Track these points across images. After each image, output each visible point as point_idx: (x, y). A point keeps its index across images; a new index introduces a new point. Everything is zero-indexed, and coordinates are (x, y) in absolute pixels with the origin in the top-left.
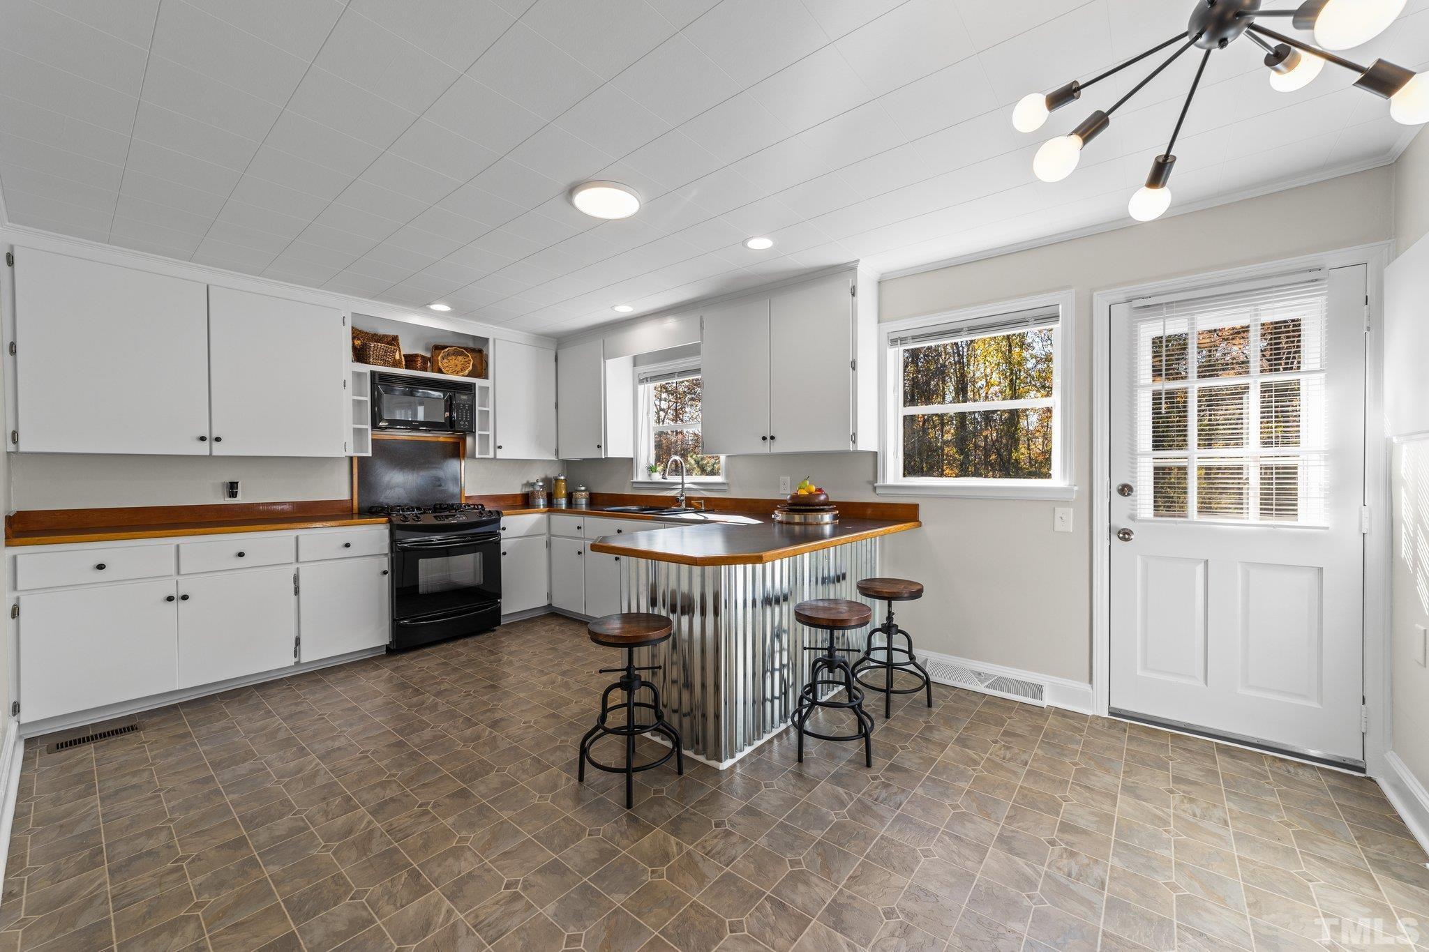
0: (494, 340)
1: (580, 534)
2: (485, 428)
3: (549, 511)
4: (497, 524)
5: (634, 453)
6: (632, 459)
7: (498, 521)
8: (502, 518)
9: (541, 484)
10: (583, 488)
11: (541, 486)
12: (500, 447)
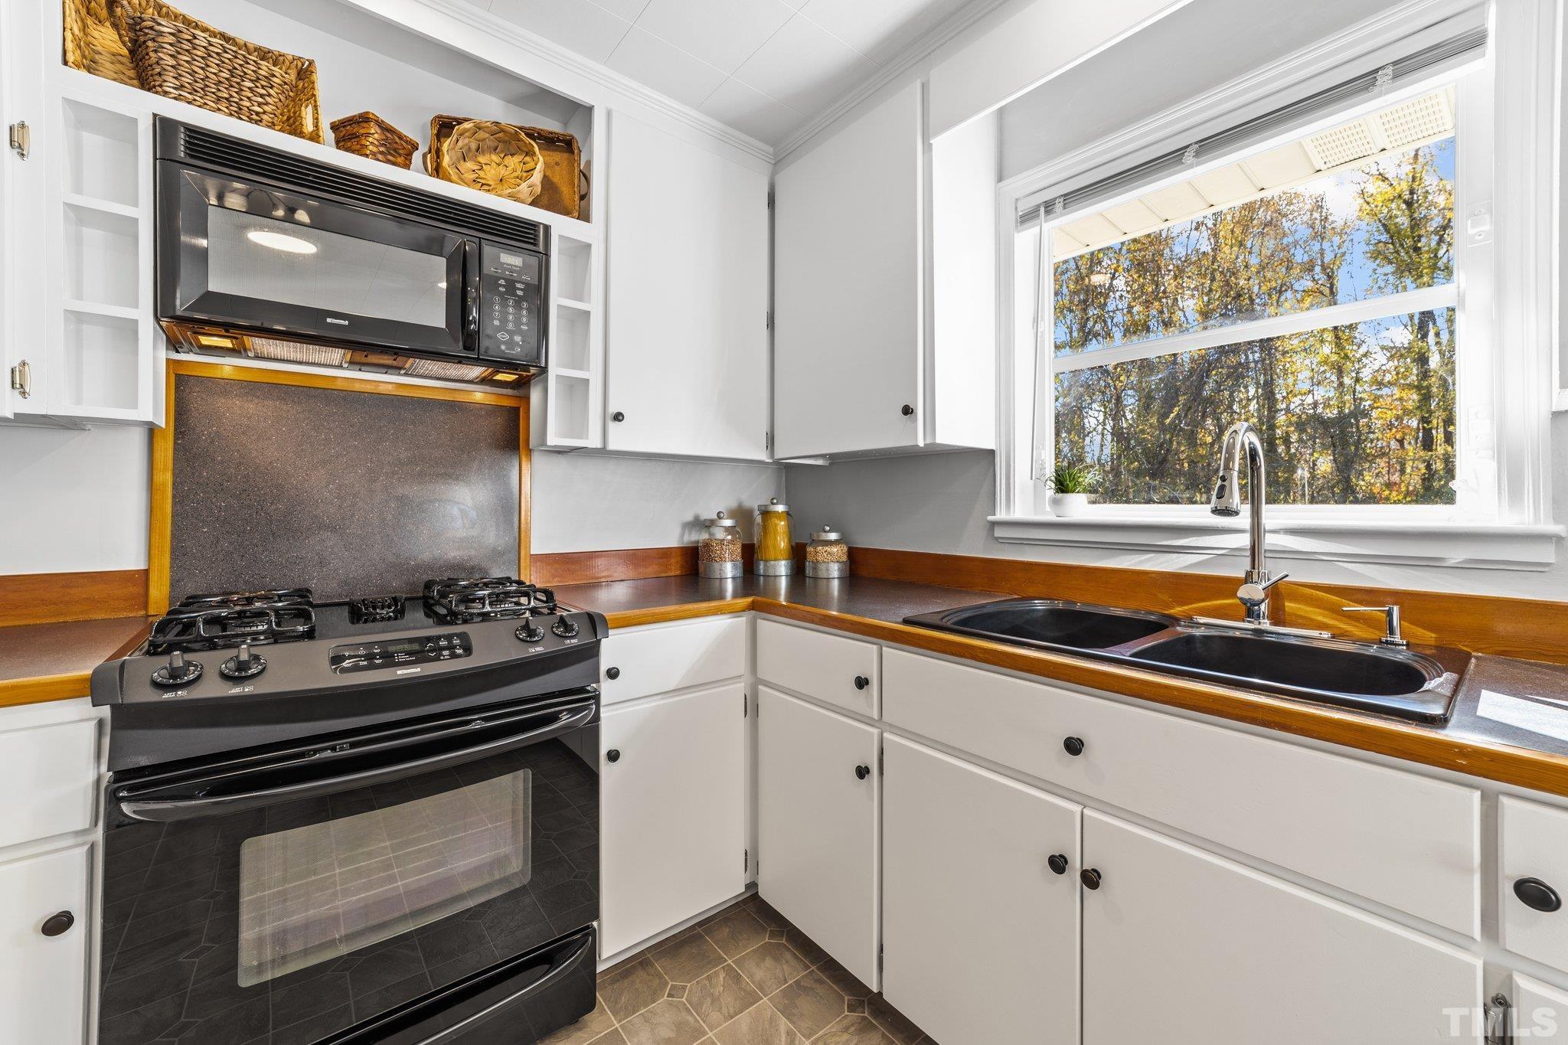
0: (609, 114)
1: (866, 702)
2: (578, 358)
3: (753, 607)
4: (595, 658)
5: (998, 435)
6: (992, 452)
7: (591, 652)
8: (604, 641)
9: (728, 523)
10: (833, 536)
11: (728, 530)
12: (618, 417)
